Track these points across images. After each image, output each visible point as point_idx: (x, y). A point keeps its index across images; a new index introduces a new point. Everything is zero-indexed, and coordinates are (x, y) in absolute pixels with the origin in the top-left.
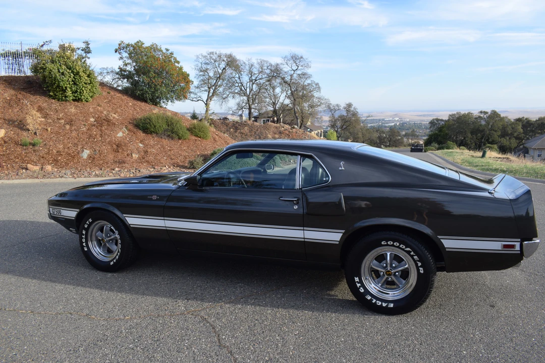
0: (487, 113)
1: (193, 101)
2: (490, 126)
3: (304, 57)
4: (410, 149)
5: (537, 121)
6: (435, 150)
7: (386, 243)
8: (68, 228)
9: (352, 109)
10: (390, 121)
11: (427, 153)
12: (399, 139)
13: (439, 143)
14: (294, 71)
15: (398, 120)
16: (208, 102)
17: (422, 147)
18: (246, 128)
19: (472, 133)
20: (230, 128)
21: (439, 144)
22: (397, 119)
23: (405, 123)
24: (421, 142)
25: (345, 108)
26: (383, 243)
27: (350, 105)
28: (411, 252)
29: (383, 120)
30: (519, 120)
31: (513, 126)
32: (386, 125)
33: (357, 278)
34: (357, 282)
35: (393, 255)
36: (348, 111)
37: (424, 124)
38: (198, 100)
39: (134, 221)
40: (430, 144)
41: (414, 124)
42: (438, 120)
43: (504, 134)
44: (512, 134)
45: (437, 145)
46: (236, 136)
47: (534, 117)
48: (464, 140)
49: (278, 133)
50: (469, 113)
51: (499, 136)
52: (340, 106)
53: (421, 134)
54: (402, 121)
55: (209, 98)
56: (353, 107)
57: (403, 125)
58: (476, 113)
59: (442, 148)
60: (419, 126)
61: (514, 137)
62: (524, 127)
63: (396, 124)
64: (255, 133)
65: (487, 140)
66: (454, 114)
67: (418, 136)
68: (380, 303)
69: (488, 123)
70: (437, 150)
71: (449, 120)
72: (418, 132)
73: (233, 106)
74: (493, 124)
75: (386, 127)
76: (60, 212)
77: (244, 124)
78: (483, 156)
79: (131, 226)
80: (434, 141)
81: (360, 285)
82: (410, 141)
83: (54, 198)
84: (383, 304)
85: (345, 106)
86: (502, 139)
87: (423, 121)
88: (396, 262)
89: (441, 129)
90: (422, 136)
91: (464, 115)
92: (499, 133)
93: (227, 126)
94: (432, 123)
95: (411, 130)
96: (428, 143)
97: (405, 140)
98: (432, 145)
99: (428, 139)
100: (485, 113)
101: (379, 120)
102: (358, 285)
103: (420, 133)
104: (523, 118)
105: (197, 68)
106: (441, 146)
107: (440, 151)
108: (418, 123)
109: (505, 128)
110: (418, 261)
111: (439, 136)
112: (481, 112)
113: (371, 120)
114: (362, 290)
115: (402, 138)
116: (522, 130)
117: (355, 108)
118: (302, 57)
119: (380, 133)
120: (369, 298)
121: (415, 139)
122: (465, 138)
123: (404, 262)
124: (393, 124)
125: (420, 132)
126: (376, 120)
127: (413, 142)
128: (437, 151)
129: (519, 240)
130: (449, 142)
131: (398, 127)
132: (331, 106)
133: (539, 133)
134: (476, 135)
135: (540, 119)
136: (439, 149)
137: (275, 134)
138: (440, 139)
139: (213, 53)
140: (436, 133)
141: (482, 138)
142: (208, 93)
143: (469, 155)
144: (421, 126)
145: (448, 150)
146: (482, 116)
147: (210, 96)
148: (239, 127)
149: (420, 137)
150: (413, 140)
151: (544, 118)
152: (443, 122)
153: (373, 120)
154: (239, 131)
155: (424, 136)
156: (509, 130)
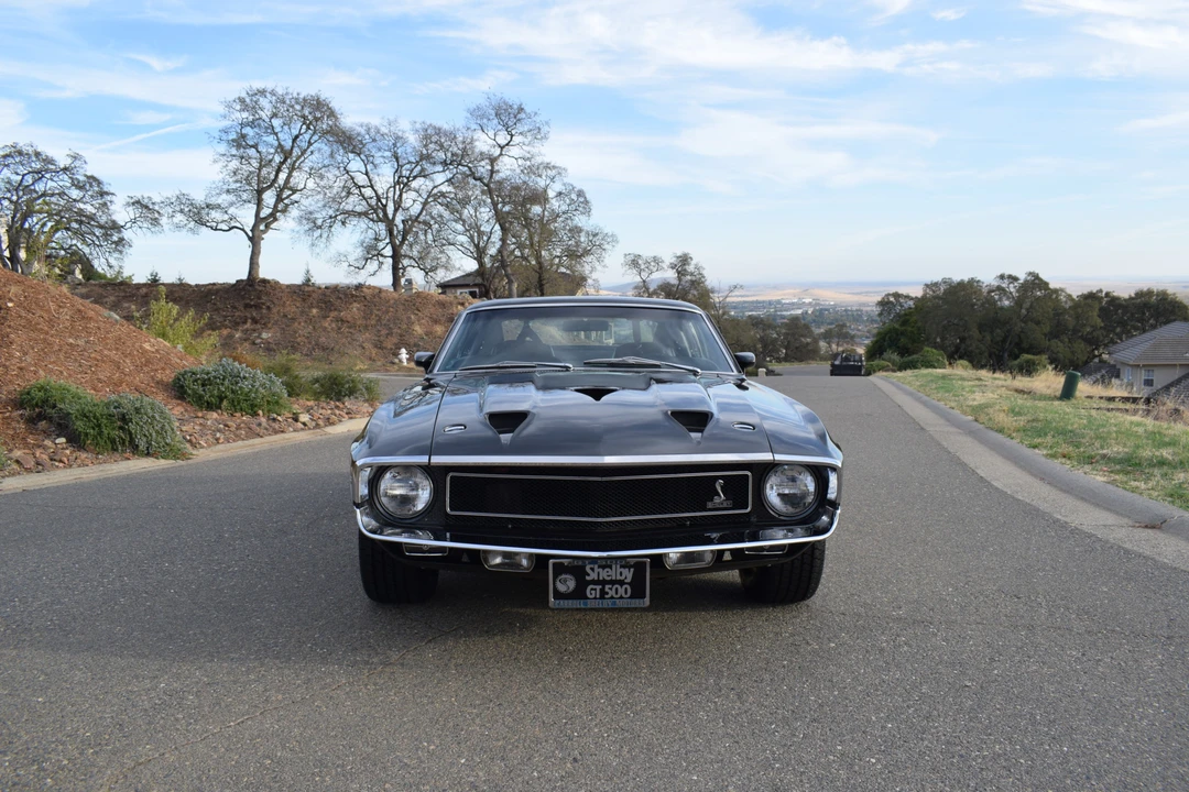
0: (1015, 279)
1: (216, 229)
2: (1024, 311)
3: (528, 109)
4: (829, 368)
5: (1131, 298)
6: (894, 371)
9: (690, 268)
10: (793, 304)
11: (870, 378)
12: (808, 344)
13: (904, 351)
14: (502, 148)
15: (810, 303)
16: (257, 233)
17: (861, 361)
18: (356, 305)
19: (981, 328)
20: (311, 307)
21: (902, 355)
22: (807, 301)
23: (826, 310)
24: (861, 351)
25: (673, 266)
27: (684, 259)
29: (779, 302)
30: (1091, 297)
31: (1080, 310)
32: (784, 313)
36: (681, 273)
37: (867, 312)
38: (231, 229)
40: (881, 354)
41: (846, 311)
42: (896, 295)
43: (1058, 331)
44: (1075, 331)
45: (895, 357)
46: (325, 329)
47: (1124, 291)
48: (963, 346)
49: (443, 319)
50: (972, 281)
51: (1045, 335)
52: (663, 262)
53: (859, 333)
54: (818, 304)
55: (263, 223)
56: (693, 262)
57: (821, 314)
59: (912, 365)
60: (857, 316)
61: (1082, 337)
62: (1104, 313)
63: (806, 313)
64: (379, 320)
65: (1018, 345)
66: (936, 283)
67: (853, 337)
69: (1019, 302)
70: (900, 369)
71: (924, 297)
72: (853, 330)
74: (1031, 306)
75: (783, 317)
77: (353, 296)
80: (890, 347)
82: (834, 346)
85: (673, 260)
86: (1054, 342)
87: (864, 305)
89: (905, 318)
90: (861, 337)
91: (961, 284)
92: (1047, 329)
93: (304, 300)
94: (883, 303)
95: (838, 324)
96: (875, 351)
97: (822, 344)
98: (885, 355)
99: (875, 343)
100: (1014, 279)
101: (770, 303)
103: (859, 330)
104: (1101, 291)
105: (224, 137)
106: (906, 359)
107: (909, 372)
108: (854, 308)
109: (1058, 315)
111: (902, 334)
112: (1002, 277)
113: (752, 302)
115: (816, 341)
116: (1099, 322)
117: (697, 267)
118: (521, 109)
119: (764, 330)
121: (848, 343)
122: (963, 340)
124: (799, 312)
126: (764, 302)
127: (840, 349)
128: (899, 374)
130: (926, 349)
131: (809, 319)
132: (640, 262)
133: (1136, 329)
134: (992, 332)
135: (1140, 294)
136: (902, 367)
137: (436, 322)
138: (903, 340)
139: (262, 92)
140: (894, 329)
141: (1004, 341)
142: (255, 206)
143: (1008, 388)
144: (860, 316)
145: (930, 370)
146: (1004, 285)
147: (262, 215)
148: (338, 303)
149: (857, 340)
150: (842, 345)
151: (1150, 293)
152: (911, 303)
153: (757, 302)
154: (333, 314)
155: (867, 337)
156: (1070, 320)
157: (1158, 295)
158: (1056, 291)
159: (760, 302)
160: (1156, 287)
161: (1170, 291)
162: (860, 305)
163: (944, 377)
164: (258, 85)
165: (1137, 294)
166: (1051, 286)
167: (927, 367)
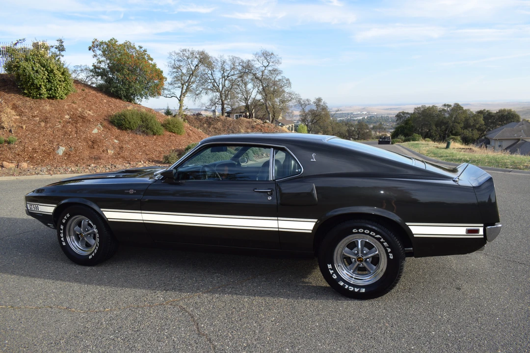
1: (166, 97)
2: (453, 118)
3: (275, 54)
4: (378, 142)
5: (497, 113)
6: (402, 142)
7: (357, 231)
8: (46, 224)
9: (322, 103)
10: (358, 114)
11: (394, 145)
12: (367, 132)
13: (406, 135)
14: (265, 67)
15: (366, 114)
16: (182, 98)
17: (390, 139)
18: (219, 123)
19: (437, 125)
20: (204, 124)
21: (405, 136)
22: (364, 113)
23: (373, 117)
24: (389, 135)
25: (315, 103)
26: (354, 231)
27: (319, 100)
28: (381, 239)
29: (352, 114)
30: (480, 112)
31: (475, 118)
32: (355, 118)
33: (330, 265)
34: (330, 269)
35: (364, 242)
36: (318, 106)
37: (391, 117)
38: (172, 97)
39: (111, 215)
40: (397, 136)
41: (382, 117)
42: (404, 113)
43: (467, 126)
44: (474, 126)
45: (403, 138)
46: (210, 131)
47: (494, 110)
48: (429, 132)
49: (250, 127)
50: (433, 106)
51: (462, 128)
52: (310, 101)
53: (388, 127)
54: (370, 114)
55: (183, 94)
56: (322, 101)
57: (371, 119)
58: (440, 106)
59: (409, 140)
60: (386, 119)
61: (476, 129)
62: (485, 119)
63: (364, 118)
64: (228, 128)
65: (451, 132)
66: (419, 107)
67: (385, 129)
68: (352, 289)
69: (451, 115)
70: (404, 142)
71: (414, 113)
72: (385, 125)
73: (206, 102)
74: (456, 117)
75: (354, 120)
76: (37, 208)
77: (217, 120)
78: (448, 147)
79: (109, 220)
80: (401, 134)
81: (332, 271)
82: (378, 133)
83: (31, 194)
84: (355, 289)
85: (315, 100)
86: (465, 131)
87: (390, 114)
88: (367, 249)
89: (407, 122)
90: (389, 129)
91: (429, 109)
92: (462, 125)
93: (200, 121)
94: (399, 116)
95: (378, 123)
96: (395, 135)
97: (373, 133)
98: (399, 137)
99: (395, 132)
100: (449, 106)
101: (348, 114)
102: (331, 272)
104: (485, 110)
105: (170, 65)
106: (407, 138)
107: (407, 143)
108: (385, 116)
109: (467, 120)
110: (388, 247)
111: (406, 128)
112: (445, 105)
113: (340, 114)
114: (335, 277)
115: (370, 131)
116: (483, 122)
117: (324, 103)
118: (272, 54)
119: (349, 127)
120: (342, 284)
121: (383, 132)
122: (429, 130)
123: (374, 249)
124: (361, 118)
125: (386, 125)
126: (345, 114)
127: (380, 134)
128: (403, 143)
129: (482, 225)
130: (414, 134)
131: (366, 121)
132: (301, 101)
133: (499, 125)
134: (441, 127)
135: (500, 111)
136: (405, 141)
137: (248, 128)
138: (406, 131)
139: (185, 50)
140: (402, 126)
141: (446, 130)
142: (181, 89)
143: (434, 146)
144: (388, 119)
145: (414, 142)
146: (445, 109)
147: (183, 92)
148: (213, 122)
149: (387, 130)
150: (381, 133)
151: (504, 110)
152: (409, 116)
153: (342, 114)
154: (212, 126)
155: (391, 129)
156: (472, 122)
157: (507, 111)
158: (466, 110)
159: (343, 114)
160: (507, 108)
161: (513, 110)
162: (388, 114)
163: (417, 144)
164: (183, 48)
165: (499, 111)
166: (464, 109)
167: (413, 141)
